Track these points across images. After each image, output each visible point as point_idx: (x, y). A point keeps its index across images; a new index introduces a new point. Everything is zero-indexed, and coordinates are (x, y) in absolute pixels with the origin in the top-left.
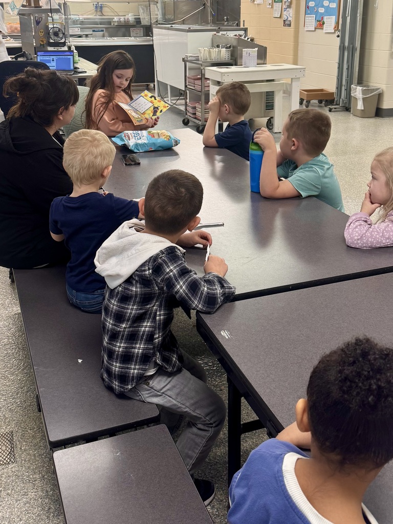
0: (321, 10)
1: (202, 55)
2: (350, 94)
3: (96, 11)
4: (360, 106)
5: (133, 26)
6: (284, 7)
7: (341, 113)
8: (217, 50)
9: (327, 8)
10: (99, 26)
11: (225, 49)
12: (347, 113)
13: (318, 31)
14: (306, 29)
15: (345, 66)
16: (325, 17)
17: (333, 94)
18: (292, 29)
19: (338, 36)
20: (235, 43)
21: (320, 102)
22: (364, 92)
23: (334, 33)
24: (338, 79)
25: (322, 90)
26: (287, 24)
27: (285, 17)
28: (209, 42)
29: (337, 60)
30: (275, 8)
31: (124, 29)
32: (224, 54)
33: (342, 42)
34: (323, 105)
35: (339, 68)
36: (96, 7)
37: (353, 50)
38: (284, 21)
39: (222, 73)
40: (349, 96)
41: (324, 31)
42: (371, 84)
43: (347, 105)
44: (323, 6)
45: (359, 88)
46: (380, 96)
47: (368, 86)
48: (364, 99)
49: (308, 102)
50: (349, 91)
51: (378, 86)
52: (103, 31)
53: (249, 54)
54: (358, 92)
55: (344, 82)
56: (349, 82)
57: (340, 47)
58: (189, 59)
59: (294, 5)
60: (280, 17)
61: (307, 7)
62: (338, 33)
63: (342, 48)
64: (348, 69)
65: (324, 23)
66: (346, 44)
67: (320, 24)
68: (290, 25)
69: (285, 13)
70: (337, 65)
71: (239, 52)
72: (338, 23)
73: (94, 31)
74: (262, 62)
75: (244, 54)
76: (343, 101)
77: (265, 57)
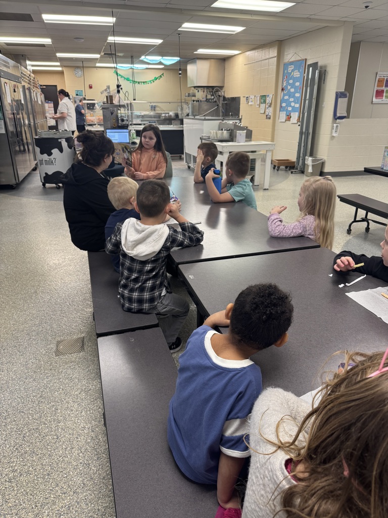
0: (290, 109)
1: (212, 135)
2: (304, 162)
3: (152, 110)
4: (310, 170)
5: (174, 119)
6: (267, 106)
7: (298, 175)
8: (221, 132)
9: (293, 107)
10: (153, 119)
11: (226, 131)
12: (303, 174)
13: (287, 122)
14: (280, 121)
15: (303, 145)
16: (292, 113)
17: (294, 162)
18: (271, 121)
19: (299, 125)
20: (233, 128)
21: (286, 167)
22: (313, 161)
23: (297, 123)
24: (298, 153)
25: (288, 160)
26: (268, 117)
27: (267, 113)
28: (217, 127)
29: (298, 141)
30: (261, 107)
31: (169, 120)
32: (225, 134)
33: (302, 129)
34: (288, 169)
35: (299, 146)
36: (152, 107)
37: (308, 134)
38: (267, 115)
39: (223, 146)
40: (304, 164)
41: (291, 122)
42: (318, 156)
43: (302, 170)
44: (291, 106)
45: (310, 159)
46: (323, 164)
47: (316, 158)
48: (313, 166)
49: (279, 167)
50: (304, 160)
51: (322, 157)
52: (155, 122)
53: (241, 134)
54: (309, 161)
55: (301, 155)
56: (305, 155)
57: (300, 132)
58: (204, 138)
59: (273, 106)
60: (264, 113)
61: (281, 107)
62: (299, 123)
63: (301, 133)
64: (304, 146)
65: (291, 117)
66: (304, 130)
67: (289, 118)
68: (270, 118)
69: (267, 110)
70: (297, 144)
71: (235, 133)
72: (299, 117)
73: (150, 122)
74: (249, 140)
75: (238, 134)
76: (300, 167)
77: (251, 137)
